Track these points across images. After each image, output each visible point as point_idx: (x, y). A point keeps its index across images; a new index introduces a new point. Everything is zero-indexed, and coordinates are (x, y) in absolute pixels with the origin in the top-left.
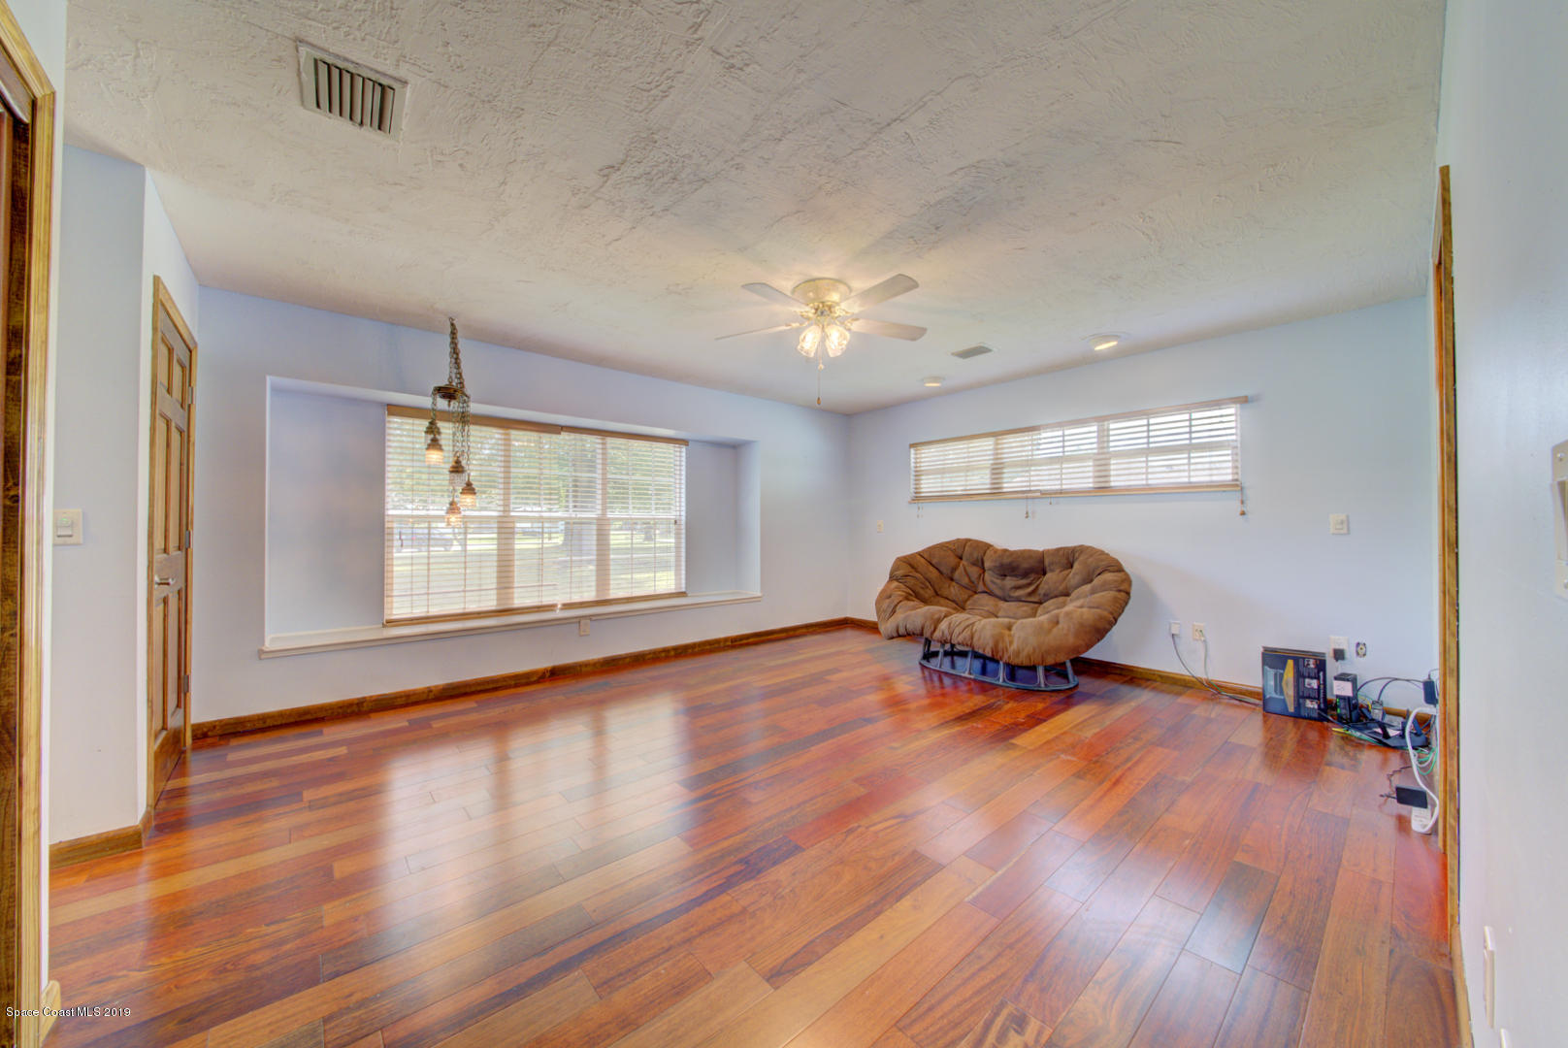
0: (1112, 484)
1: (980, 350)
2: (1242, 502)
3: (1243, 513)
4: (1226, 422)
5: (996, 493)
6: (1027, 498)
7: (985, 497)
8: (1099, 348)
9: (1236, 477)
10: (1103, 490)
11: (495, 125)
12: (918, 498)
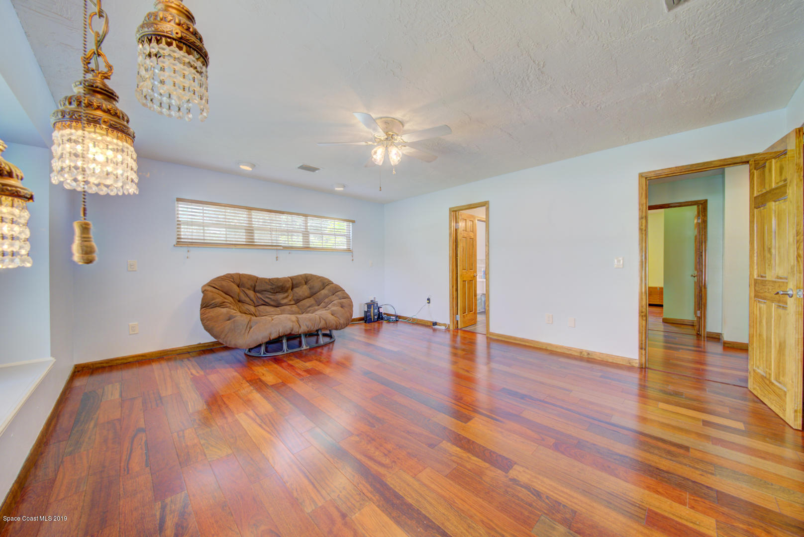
0: (311, 246)
1: (312, 169)
2: (352, 256)
3: (353, 260)
4: (342, 226)
5: (250, 244)
6: (277, 249)
7: (244, 247)
8: (336, 189)
9: (348, 247)
10: (307, 248)
11: (610, 34)
12: (180, 243)
